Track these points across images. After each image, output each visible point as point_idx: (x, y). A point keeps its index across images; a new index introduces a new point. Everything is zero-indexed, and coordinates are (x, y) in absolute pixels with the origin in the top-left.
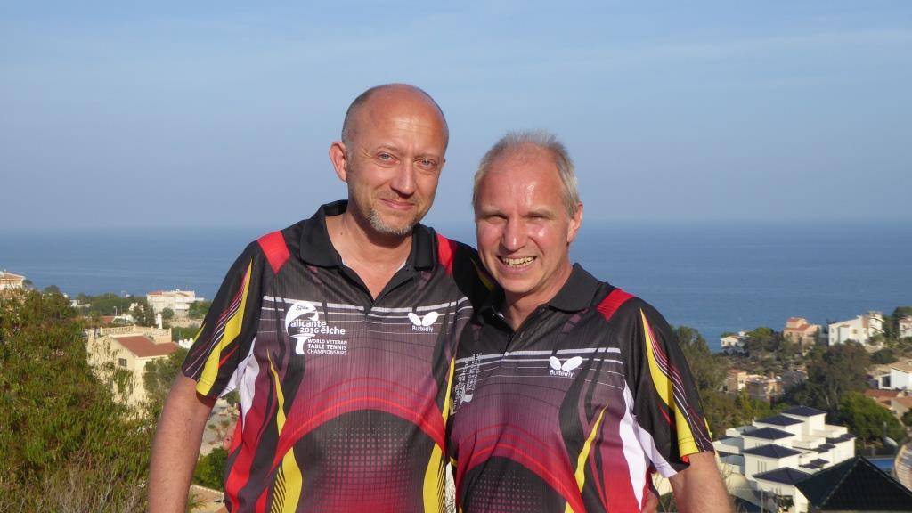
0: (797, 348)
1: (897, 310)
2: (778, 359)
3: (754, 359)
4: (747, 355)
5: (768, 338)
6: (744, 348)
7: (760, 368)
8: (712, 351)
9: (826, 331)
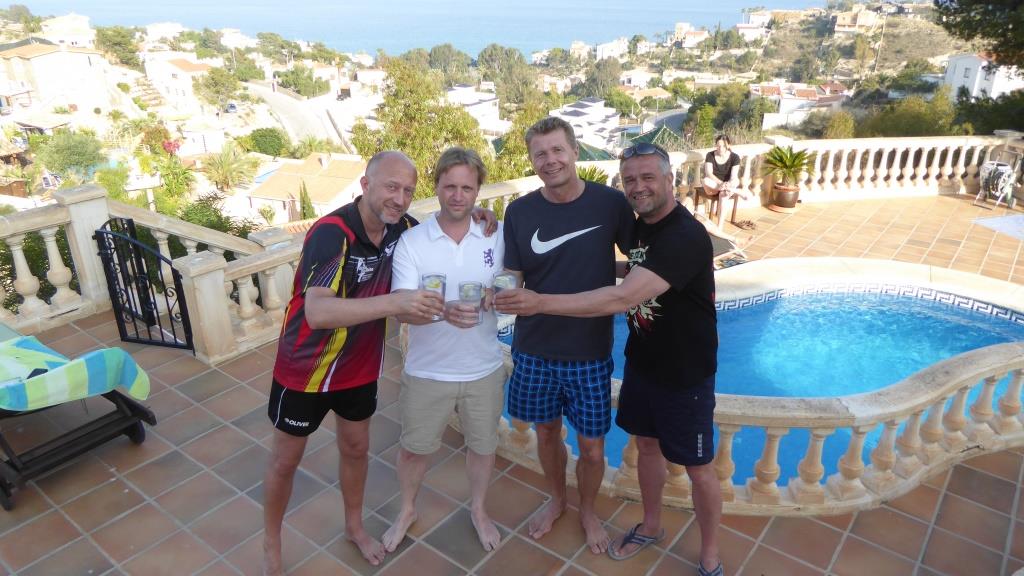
0: (577, 61)
1: (635, 36)
2: (567, 68)
3: (553, 67)
4: (548, 65)
5: (560, 54)
6: (547, 60)
7: (556, 73)
8: (528, 63)
9: (595, 51)
